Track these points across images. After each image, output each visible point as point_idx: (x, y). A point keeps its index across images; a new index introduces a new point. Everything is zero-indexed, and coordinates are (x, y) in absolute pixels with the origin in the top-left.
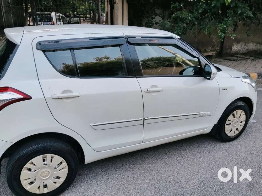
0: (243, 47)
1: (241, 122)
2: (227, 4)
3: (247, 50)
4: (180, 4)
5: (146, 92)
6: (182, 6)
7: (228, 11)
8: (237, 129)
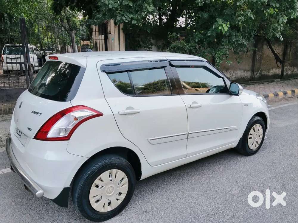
0: (232, 74)
1: (260, 136)
2: (224, 33)
3: (235, 77)
4: (177, 34)
5: (190, 108)
6: (178, 35)
7: (223, 40)
8: (257, 142)
